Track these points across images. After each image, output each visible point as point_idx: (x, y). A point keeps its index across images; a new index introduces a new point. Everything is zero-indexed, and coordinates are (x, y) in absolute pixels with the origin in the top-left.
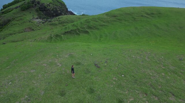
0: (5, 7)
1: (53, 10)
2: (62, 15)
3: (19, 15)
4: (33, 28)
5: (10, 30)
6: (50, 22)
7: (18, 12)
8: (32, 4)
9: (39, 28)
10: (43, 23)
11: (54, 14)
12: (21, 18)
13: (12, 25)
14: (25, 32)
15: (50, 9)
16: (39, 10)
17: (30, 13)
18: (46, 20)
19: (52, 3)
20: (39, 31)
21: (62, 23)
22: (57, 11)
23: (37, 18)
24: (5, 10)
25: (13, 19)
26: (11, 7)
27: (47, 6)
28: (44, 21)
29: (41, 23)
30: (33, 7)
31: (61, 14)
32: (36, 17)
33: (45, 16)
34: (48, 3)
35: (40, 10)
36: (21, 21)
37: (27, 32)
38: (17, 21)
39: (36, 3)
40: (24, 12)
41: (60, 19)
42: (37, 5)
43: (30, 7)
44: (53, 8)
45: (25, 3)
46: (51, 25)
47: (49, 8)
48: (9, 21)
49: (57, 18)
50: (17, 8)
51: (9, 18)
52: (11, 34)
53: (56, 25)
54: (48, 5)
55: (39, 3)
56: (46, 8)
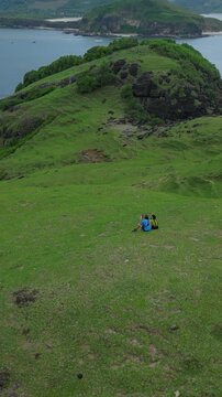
0: (29, 79)
1: (176, 95)
2: (206, 114)
3: (70, 108)
4: (107, 152)
5: (38, 153)
6: (164, 135)
7: (66, 98)
9: (125, 155)
10: (140, 138)
11: (179, 111)
12: (74, 116)
13: (45, 138)
14: (80, 161)
15: (169, 91)
16: (130, 92)
17: (104, 102)
18: (149, 127)
19: (176, 73)
20: (124, 162)
21: (204, 142)
22: (188, 100)
23: (123, 122)
24: (29, 88)
25: (52, 118)
26: (48, 80)
27: (161, 83)
28: (143, 133)
29: (135, 139)
30: (113, 82)
31: (201, 112)
32: (119, 115)
33: (146, 116)
34: (165, 73)
35: (135, 95)
36: (72, 126)
37: (87, 161)
38: (63, 125)
39: (127, 71)
40: (85, 98)
41: (199, 130)
42: (129, 76)
43: (104, 85)
44: (179, 88)
45: (91, 68)
46: (165, 146)
47: (164, 87)
48: (38, 124)
49: (191, 123)
50: (65, 83)
51: (39, 115)
52: (39, 166)
53: (184, 147)
54: (164, 77)
55: (134, 70)
56: (156, 87)
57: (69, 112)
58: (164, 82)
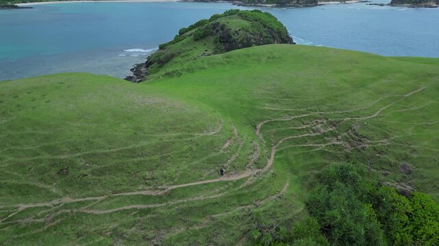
1: (241, 41)
3: (188, 48)
7: (188, 43)
8: (212, 30)
12: (189, 52)
15: (238, 39)
16: (219, 40)
17: (205, 44)
19: (243, 29)
25: (179, 54)
27: (234, 35)
30: (212, 34)
32: (210, 52)
34: (237, 30)
35: (221, 42)
38: (183, 57)
39: (219, 28)
40: (196, 43)
42: (220, 31)
43: (206, 36)
44: (244, 37)
47: (235, 37)
48: (173, 56)
50: (191, 35)
51: (174, 52)
54: (236, 32)
55: (223, 28)
56: (231, 37)
57: (188, 50)
58: (236, 34)
